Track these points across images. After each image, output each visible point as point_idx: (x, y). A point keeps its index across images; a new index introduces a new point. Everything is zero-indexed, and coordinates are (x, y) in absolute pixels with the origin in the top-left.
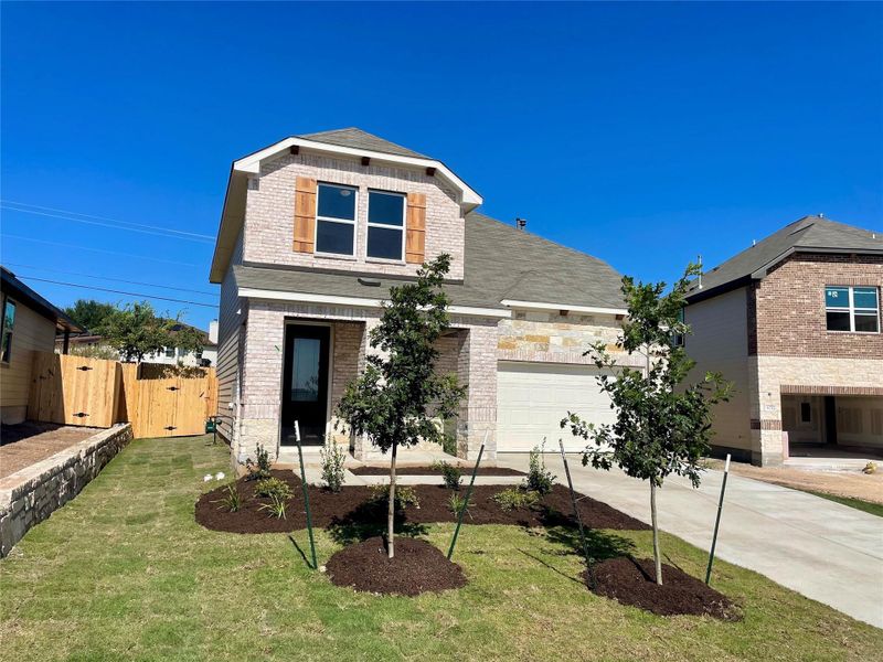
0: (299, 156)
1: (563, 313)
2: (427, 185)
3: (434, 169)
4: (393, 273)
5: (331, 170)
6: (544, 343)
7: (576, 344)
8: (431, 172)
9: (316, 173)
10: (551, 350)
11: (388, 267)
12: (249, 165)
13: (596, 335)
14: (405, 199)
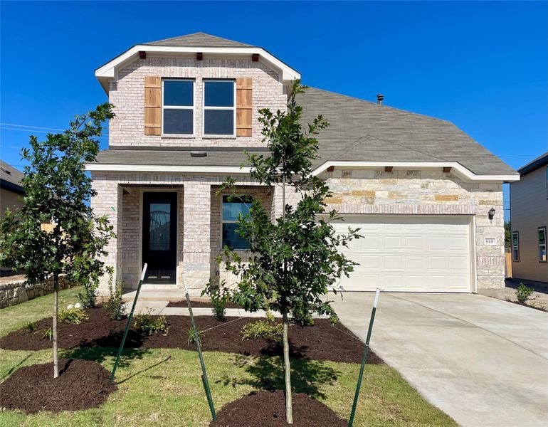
0: (147, 60)
1: (389, 169)
2: (253, 69)
3: (258, 55)
4: (226, 146)
5: (172, 68)
6: (370, 196)
7: (402, 197)
8: (256, 58)
9: (160, 72)
10: (377, 203)
11: (223, 141)
12: (106, 71)
13: (423, 187)
14: (235, 84)
